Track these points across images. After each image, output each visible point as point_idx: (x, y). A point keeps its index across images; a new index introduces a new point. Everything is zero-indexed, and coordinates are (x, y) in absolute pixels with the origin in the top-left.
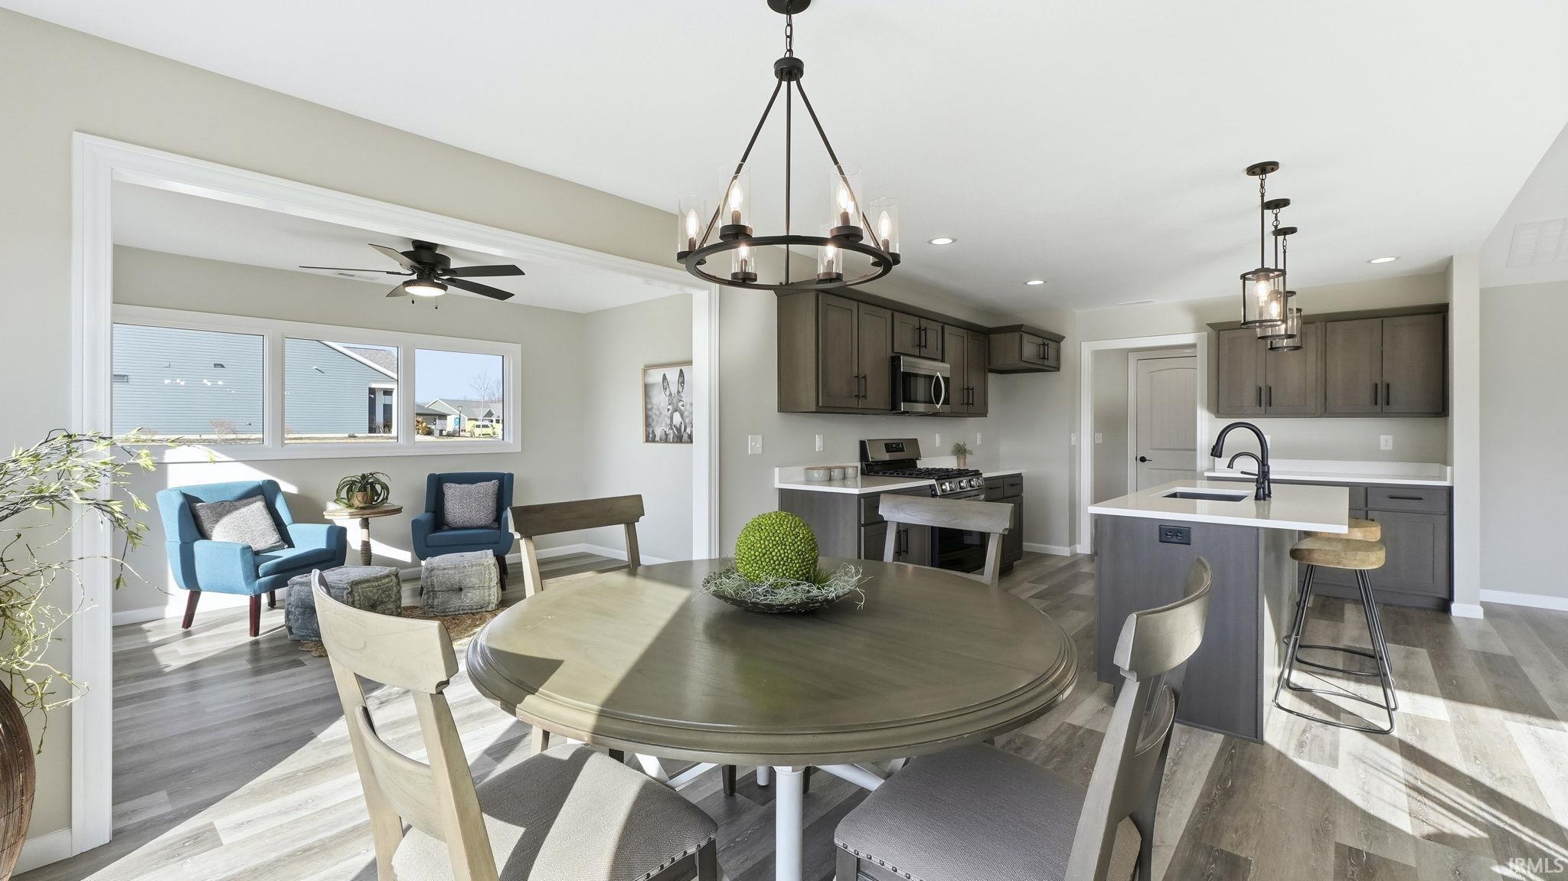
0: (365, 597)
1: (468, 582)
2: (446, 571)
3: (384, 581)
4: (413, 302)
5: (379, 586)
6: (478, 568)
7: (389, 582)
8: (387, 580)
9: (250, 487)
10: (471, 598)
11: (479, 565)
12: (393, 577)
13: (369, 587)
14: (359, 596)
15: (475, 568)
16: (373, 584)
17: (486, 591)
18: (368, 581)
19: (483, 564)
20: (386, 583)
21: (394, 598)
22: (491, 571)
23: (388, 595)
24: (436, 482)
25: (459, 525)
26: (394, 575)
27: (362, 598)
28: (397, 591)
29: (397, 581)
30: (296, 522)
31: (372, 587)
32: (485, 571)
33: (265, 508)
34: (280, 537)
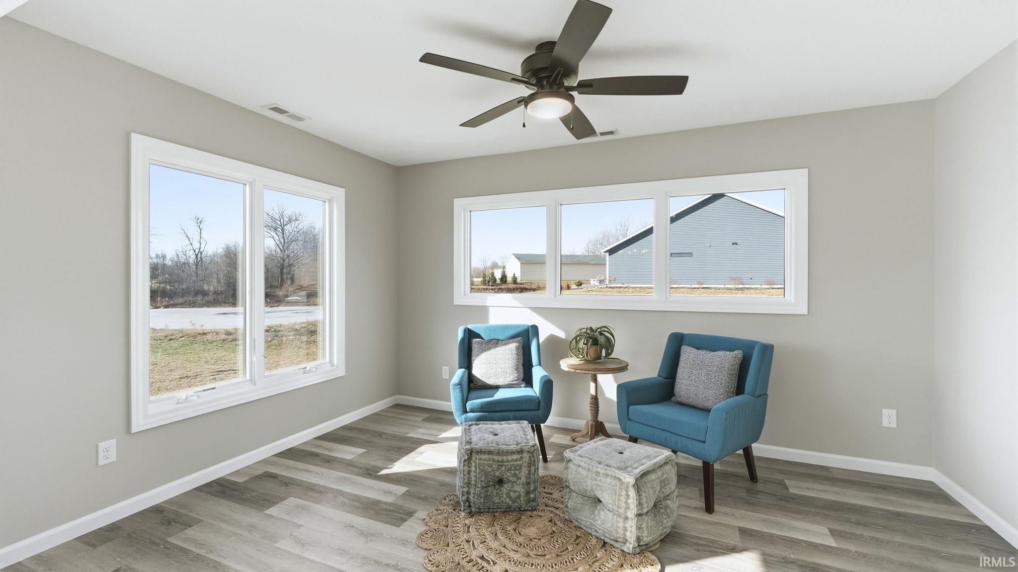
0: (482, 470)
3: (510, 458)
4: (524, 126)
5: (502, 461)
7: (517, 460)
8: (515, 457)
10: (604, 520)
11: (615, 478)
12: (526, 456)
13: (489, 460)
14: (475, 467)
16: (496, 458)
17: (621, 519)
18: (490, 452)
19: (620, 480)
20: (513, 460)
21: (523, 480)
22: (632, 493)
23: (515, 475)
24: (677, 342)
25: (684, 400)
26: (529, 452)
27: (478, 470)
28: (529, 473)
29: (531, 460)
30: (540, 365)
31: (494, 460)
32: (621, 489)
33: (517, 348)
34: (522, 376)
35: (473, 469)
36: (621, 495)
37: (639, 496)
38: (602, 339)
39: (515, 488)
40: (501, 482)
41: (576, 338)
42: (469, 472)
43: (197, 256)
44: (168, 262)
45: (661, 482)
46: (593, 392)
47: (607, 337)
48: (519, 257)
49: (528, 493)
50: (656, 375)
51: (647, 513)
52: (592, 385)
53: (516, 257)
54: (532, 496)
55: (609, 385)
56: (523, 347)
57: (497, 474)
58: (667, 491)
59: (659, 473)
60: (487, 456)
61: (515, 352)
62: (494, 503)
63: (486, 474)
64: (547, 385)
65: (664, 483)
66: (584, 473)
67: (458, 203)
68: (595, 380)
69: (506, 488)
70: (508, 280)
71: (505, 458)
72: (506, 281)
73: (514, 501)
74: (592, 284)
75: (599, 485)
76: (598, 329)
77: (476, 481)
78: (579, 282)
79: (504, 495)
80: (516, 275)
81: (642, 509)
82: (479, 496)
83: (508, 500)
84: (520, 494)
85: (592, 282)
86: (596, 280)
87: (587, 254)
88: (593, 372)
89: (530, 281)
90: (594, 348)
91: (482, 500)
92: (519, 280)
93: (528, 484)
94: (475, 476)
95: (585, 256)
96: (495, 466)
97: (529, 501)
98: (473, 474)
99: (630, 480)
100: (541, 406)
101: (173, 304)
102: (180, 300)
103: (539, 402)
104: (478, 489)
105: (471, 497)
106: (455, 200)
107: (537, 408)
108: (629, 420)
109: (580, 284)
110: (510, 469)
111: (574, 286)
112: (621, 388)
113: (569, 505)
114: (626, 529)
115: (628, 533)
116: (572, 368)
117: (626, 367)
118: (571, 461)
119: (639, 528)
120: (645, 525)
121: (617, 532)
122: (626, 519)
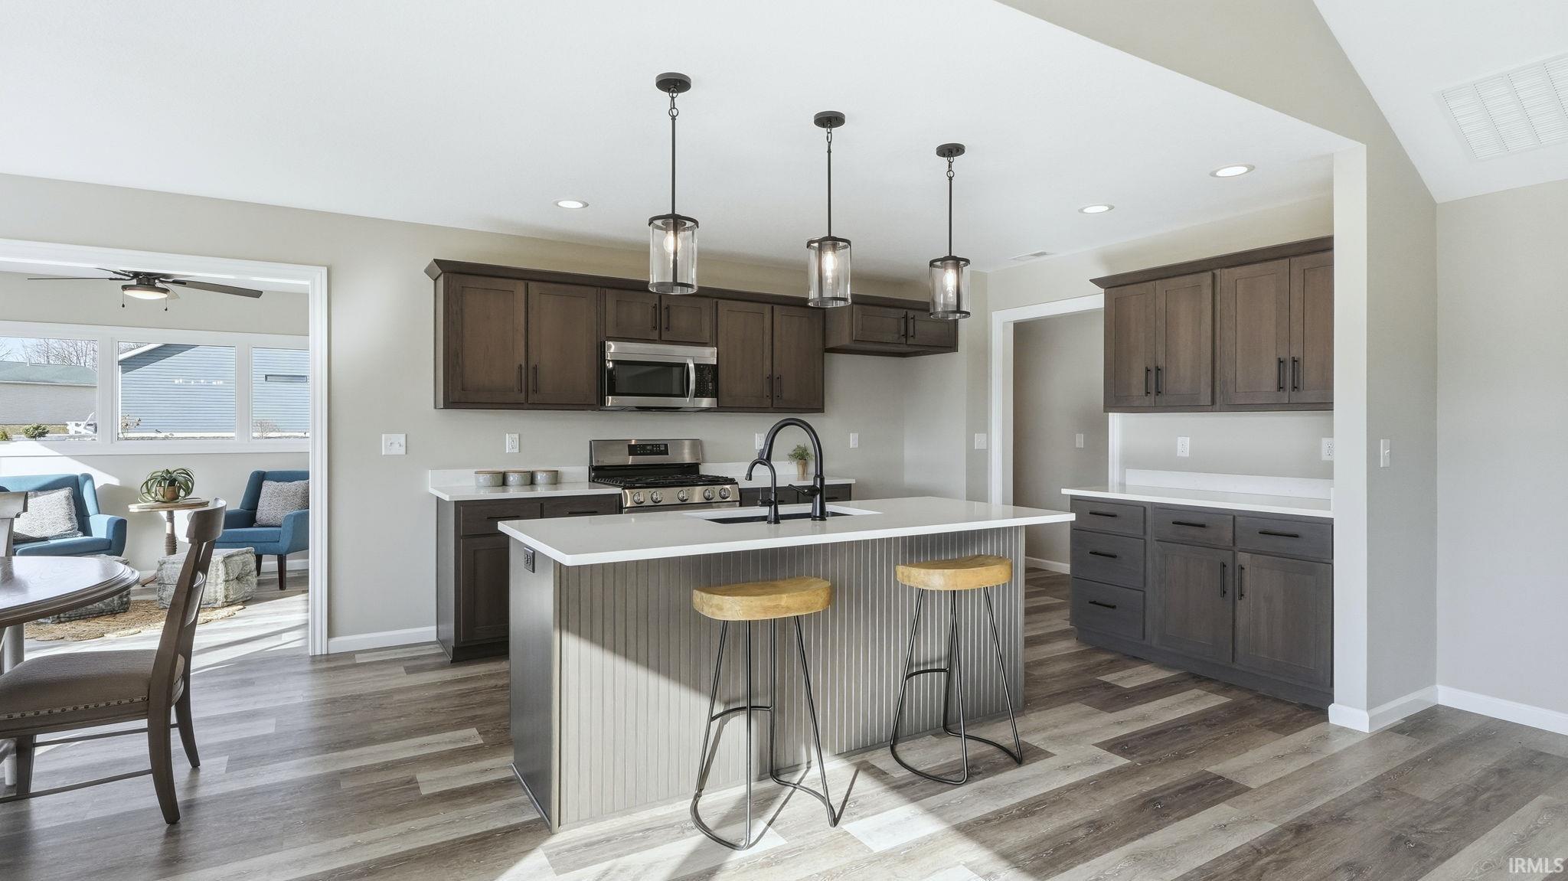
17: (212, 587)
24: (258, 480)
25: (264, 522)
30: (100, 513)
33: (67, 498)
37: (227, 569)
41: (147, 483)
45: (243, 563)
46: (169, 529)
50: (238, 508)
51: (232, 580)
52: (168, 525)
54: (125, 599)
55: (183, 519)
56: (73, 497)
58: (248, 568)
59: (242, 557)
61: (64, 501)
64: (120, 528)
65: (245, 564)
68: (171, 519)
81: (229, 576)
85: (72, 428)
86: (83, 424)
88: (169, 509)
90: (170, 488)
99: (219, 559)
100: (113, 546)
103: (109, 542)
107: (108, 547)
112: (193, 520)
114: (216, 592)
115: (218, 594)
116: (149, 510)
117: (205, 504)
118: (165, 563)
119: (227, 589)
120: (230, 588)
121: (210, 596)
122: (217, 585)
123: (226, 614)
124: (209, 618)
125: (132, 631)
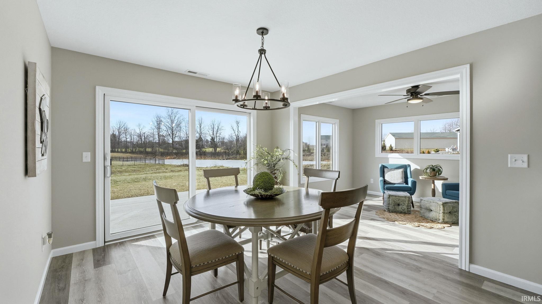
1: (433, 208)
2: (425, 202)
4: (407, 107)
6: (436, 204)
9: (399, 166)
10: (432, 215)
11: (436, 203)
12: (407, 199)
15: (434, 203)
17: (438, 214)
18: (396, 196)
19: (438, 203)
20: (403, 199)
21: (406, 205)
22: (441, 207)
23: (403, 203)
26: (408, 197)
27: (392, 200)
28: (408, 203)
29: (409, 200)
30: (411, 178)
31: (397, 198)
32: (438, 206)
33: (402, 172)
34: (404, 181)
35: (390, 200)
36: (438, 207)
37: (444, 208)
38: (437, 169)
39: (404, 207)
40: (399, 205)
41: (426, 169)
42: (389, 201)
43: (237, 138)
44: (226, 141)
46: (433, 187)
47: (438, 168)
48: (394, 135)
49: (408, 209)
51: (447, 213)
52: (433, 185)
53: (392, 135)
55: (439, 184)
56: (404, 172)
57: (398, 202)
59: (452, 204)
60: (394, 197)
61: (401, 173)
62: (397, 210)
63: (395, 202)
64: (414, 183)
66: (426, 202)
67: (377, 121)
68: (434, 183)
69: (400, 207)
70: (387, 148)
71: (400, 198)
72: (385, 149)
73: (403, 210)
74: (447, 151)
75: (431, 205)
76: (435, 166)
77: (391, 203)
78: (437, 150)
79: (400, 208)
80: (392, 145)
81: (445, 211)
82: (392, 207)
83: (401, 210)
84: (405, 208)
85: (447, 150)
86: (450, 148)
87: (444, 131)
88: (433, 180)
89: (402, 149)
90: (433, 172)
91: (393, 209)
92: (394, 149)
93: (408, 206)
94: (391, 202)
95: (444, 133)
96: (397, 200)
97: (408, 211)
98: (390, 201)
99: (441, 203)
101: (229, 158)
102: (231, 157)
103: (411, 188)
104: (392, 206)
105: (390, 208)
106: (376, 120)
107: (411, 190)
108: (446, 195)
109: (437, 151)
110: (402, 201)
111: (433, 152)
112: (443, 185)
113: (421, 212)
114: (439, 216)
115: (440, 217)
116: (424, 179)
117: (447, 179)
118: (422, 200)
119: (444, 216)
120: (446, 216)
121: (437, 217)
122: (440, 213)
123: (440, 227)
124: (433, 227)
125: (403, 223)
